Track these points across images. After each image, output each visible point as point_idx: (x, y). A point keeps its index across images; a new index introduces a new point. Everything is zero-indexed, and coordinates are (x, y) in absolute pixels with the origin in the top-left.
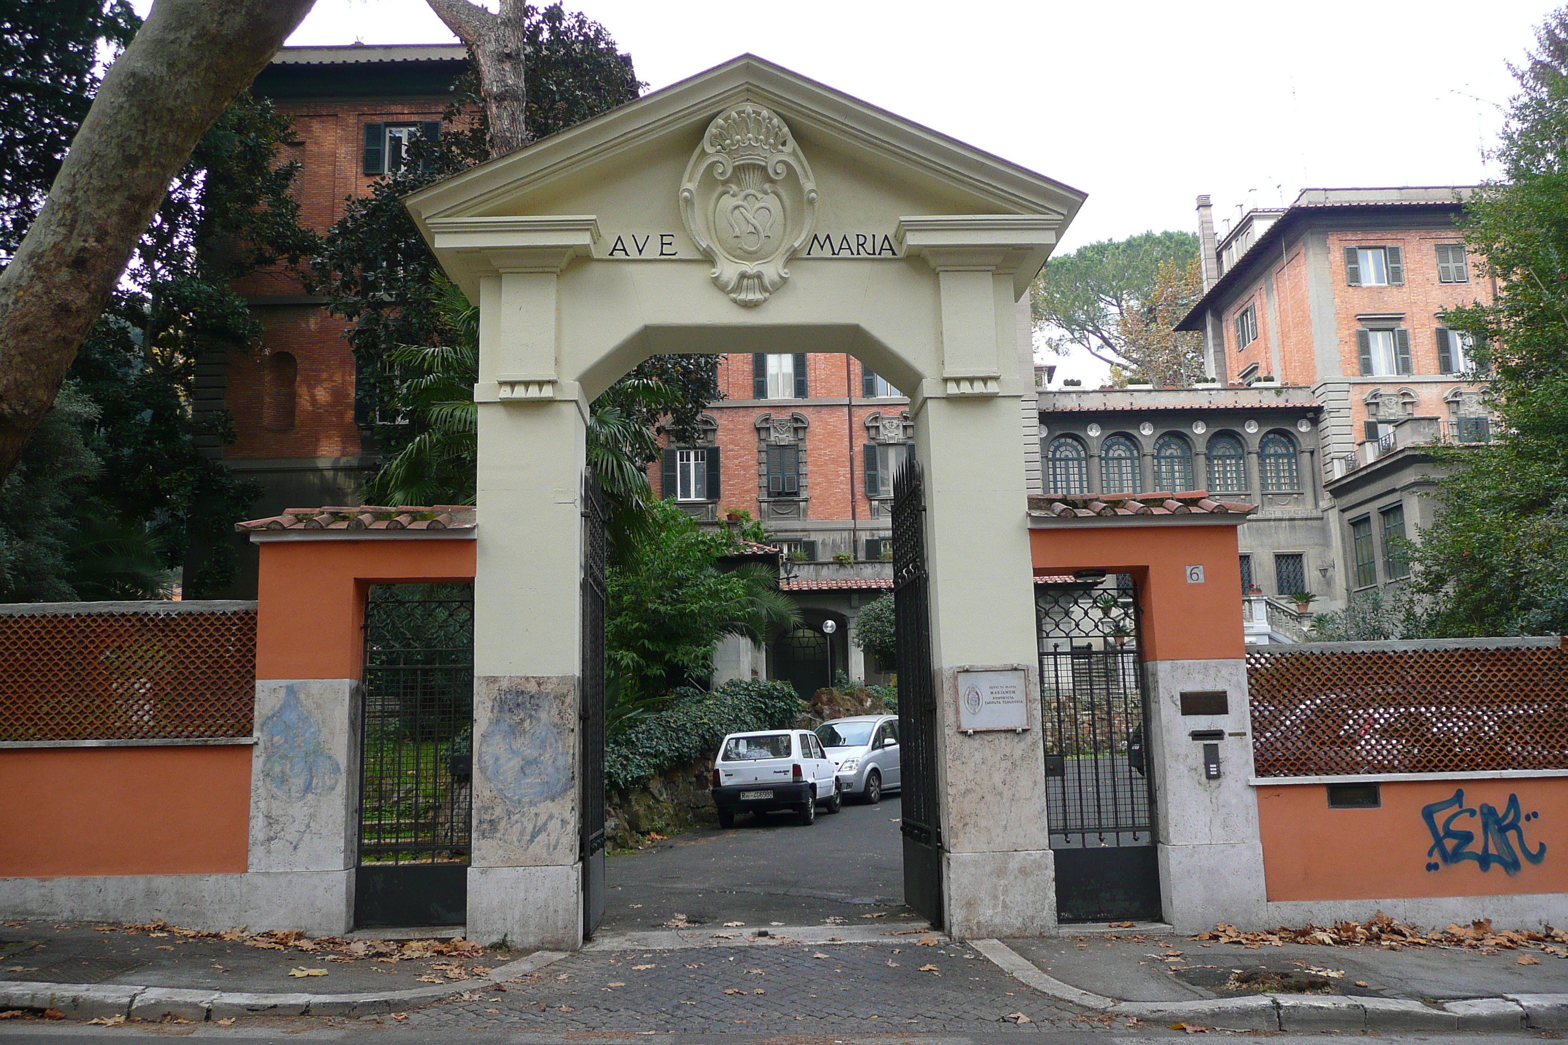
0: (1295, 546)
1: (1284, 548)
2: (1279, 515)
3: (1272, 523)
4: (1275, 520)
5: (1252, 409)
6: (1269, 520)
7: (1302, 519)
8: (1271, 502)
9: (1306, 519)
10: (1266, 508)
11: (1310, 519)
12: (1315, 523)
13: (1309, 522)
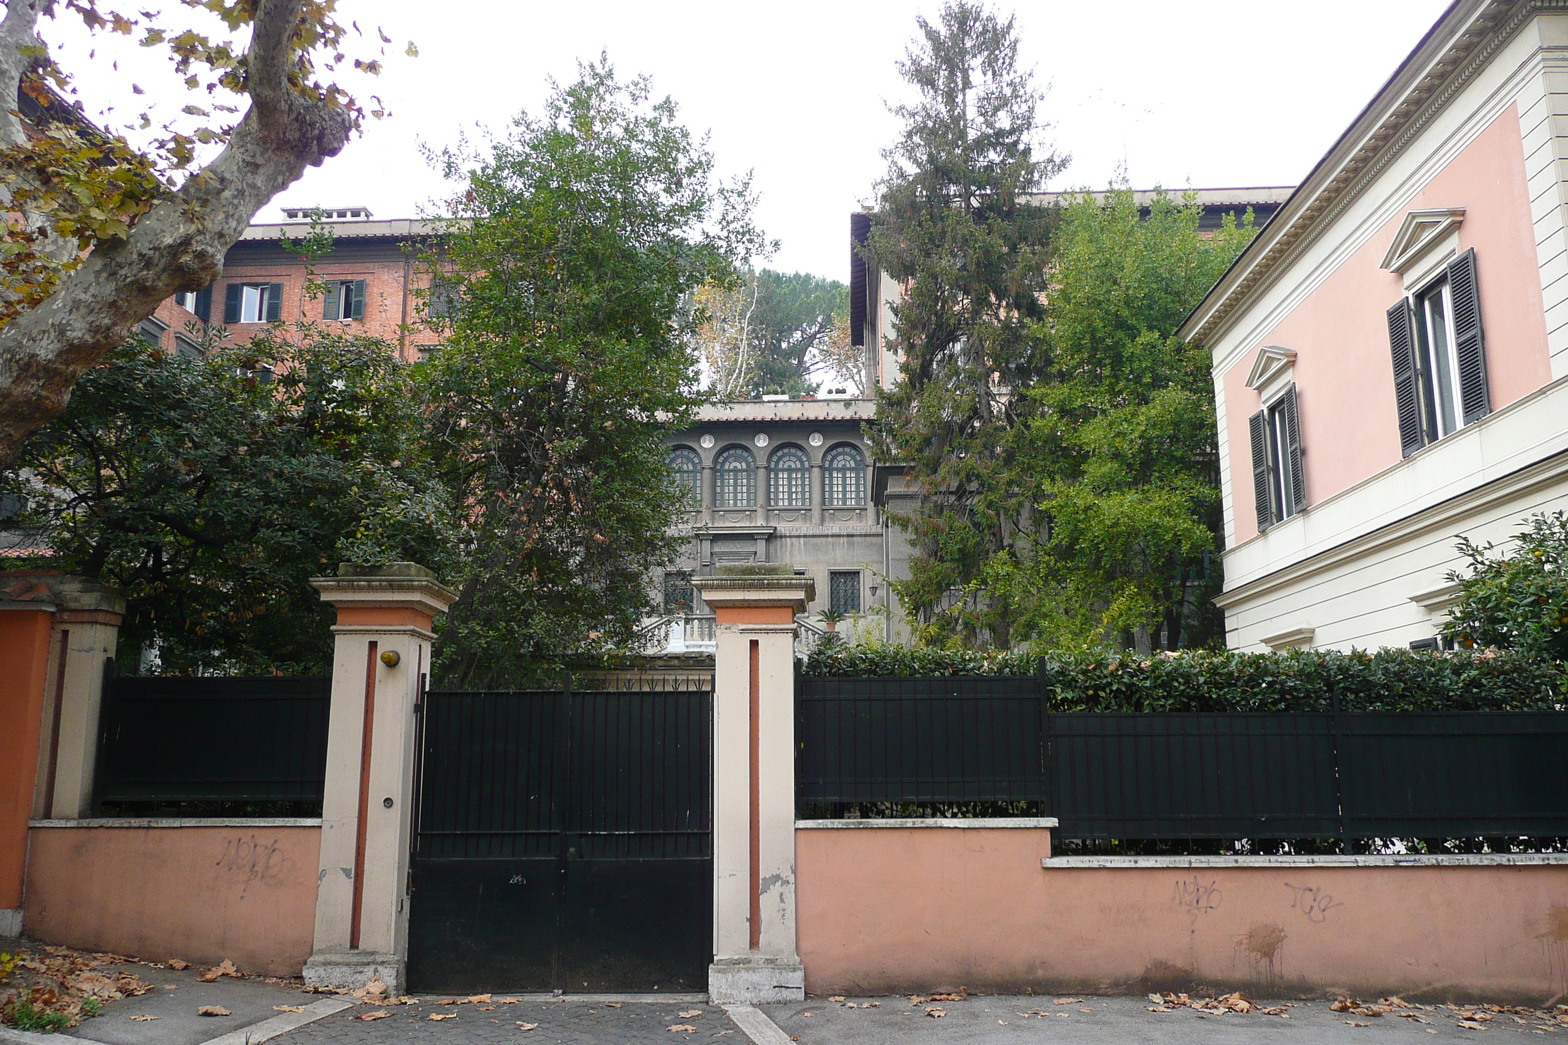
0: (851, 564)
1: (840, 565)
2: (836, 531)
3: (830, 539)
4: (832, 536)
5: (816, 421)
6: (827, 536)
7: (861, 535)
8: (833, 518)
9: (866, 535)
10: (826, 524)
11: (870, 535)
12: (874, 540)
13: (868, 539)
